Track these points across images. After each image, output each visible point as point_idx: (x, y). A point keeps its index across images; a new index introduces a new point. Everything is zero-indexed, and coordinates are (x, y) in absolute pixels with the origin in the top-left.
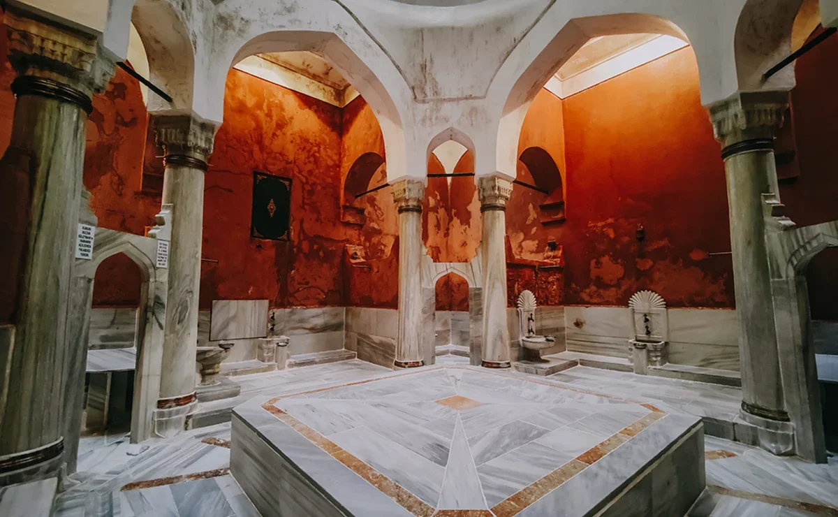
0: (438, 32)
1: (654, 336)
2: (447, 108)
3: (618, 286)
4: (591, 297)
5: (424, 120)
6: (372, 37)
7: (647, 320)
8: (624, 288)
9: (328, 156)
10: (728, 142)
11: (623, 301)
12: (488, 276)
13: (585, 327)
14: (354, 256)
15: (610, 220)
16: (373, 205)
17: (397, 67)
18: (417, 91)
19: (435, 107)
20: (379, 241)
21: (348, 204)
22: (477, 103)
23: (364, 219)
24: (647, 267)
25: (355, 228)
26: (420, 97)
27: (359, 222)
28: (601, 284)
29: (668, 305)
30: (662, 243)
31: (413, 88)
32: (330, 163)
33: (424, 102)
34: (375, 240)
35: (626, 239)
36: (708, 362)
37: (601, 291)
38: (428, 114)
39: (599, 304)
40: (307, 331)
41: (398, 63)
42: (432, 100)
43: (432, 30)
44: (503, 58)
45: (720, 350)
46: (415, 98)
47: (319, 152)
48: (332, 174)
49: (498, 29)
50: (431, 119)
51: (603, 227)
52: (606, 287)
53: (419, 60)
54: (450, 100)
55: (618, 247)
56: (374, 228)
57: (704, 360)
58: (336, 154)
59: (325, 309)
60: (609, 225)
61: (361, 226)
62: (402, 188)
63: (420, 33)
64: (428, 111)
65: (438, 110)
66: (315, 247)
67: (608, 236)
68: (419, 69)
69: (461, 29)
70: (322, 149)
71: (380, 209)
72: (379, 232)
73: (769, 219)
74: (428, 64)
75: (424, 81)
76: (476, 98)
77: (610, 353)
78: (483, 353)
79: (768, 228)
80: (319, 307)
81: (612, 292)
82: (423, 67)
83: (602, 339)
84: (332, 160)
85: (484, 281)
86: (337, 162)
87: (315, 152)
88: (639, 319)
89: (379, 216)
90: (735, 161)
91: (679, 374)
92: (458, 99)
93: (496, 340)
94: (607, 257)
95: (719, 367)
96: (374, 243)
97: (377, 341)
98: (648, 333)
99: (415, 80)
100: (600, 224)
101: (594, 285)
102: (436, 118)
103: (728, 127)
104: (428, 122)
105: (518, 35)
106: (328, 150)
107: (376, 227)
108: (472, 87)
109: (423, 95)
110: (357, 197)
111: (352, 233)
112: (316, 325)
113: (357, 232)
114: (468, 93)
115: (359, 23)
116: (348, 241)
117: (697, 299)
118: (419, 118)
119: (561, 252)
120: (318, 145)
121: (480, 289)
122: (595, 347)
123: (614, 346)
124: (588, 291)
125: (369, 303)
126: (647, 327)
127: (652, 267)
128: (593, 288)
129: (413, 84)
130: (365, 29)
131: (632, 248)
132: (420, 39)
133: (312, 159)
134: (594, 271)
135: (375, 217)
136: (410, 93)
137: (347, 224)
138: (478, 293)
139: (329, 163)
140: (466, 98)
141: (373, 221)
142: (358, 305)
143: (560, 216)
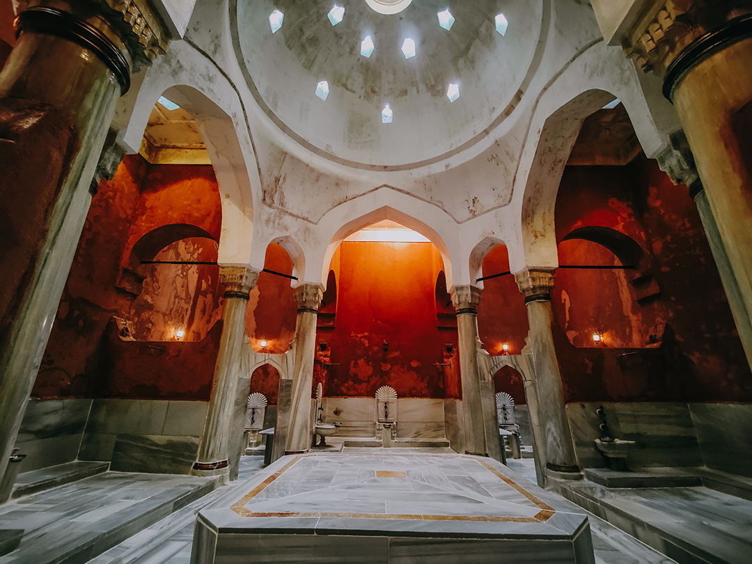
0: (296, 161)
1: (390, 419)
2: (287, 219)
3: (368, 382)
4: (349, 390)
5: (268, 221)
6: (251, 137)
7: (386, 407)
8: (371, 383)
9: (122, 207)
10: (462, 307)
11: (372, 394)
12: (302, 368)
13: (342, 415)
14: (125, 332)
15: (366, 334)
16: (153, 276)
17: (259, 170)
18: (268, 196)
19: (278, 214)
20: (149, 318)
21: (130, 268)
22: (310, 225)
23: (140, 290)
24: (388, 369)
25: (129, 298)
26: (268, 201)
27: (135, 292)
28: (357, 380)
29: (399, 396)
30: (397, 354)
31: (265, 192)
32: (122, 215)
33: (270, 206)
34: (145, 315)
35: (376, 348)
36: (418, 434)
37: (356, 385)
38: (272, 217)
39: (353, 396)
40: (32, 436)
41: (261, 167)
42: (278, 208)
43: (292, 157)
44: (335, 205)
45: (424, 426)
46: (264, 200)
47: (113, 198)
48: (121, 228)
49: (337, 185)
50: (274, 223)
51: (361, 338)
52: (360, 382)
53: (275, 173)
54: (291, 214)
55: (370, 353)
56: (146, 302)
57: (416, 433)
58: (131, 208)
59: (67, 401)
60: (365, 337)
61: (135, 296)
62: (239, 274)
63: (284, 155)
64: (273, 215)
65: (280, 218)
66: (76, 313)
67: (364, 344)
68: (274, 179)
69: (312, 170)
70: (117, 197)
71: (157, 281)
72: (150, 307)
73: (479, 350)
74: (281, 180)
75: (274, 190)
76: (310, 222)
77: (358, 434)
78: (286, 443)
79: (478, 354)
80: (59, 399)
81: (364, 386)
82: (277, 180)
83: (354, 424)
84: (125, 213)
85: (296, 374)
86: (130, 217)
87: (109, 197)
88: (381, 406)
89: (156, 289)
90: (465, 318)
91: (410, 444)
92: (298, 217)
93: (302, 429)
94: (362, 360)
95: (423, 437)
96: (143, 319)
97: (163, 442)
98: (386, 416)
99: (268, 186)
100: (359, 335)
101: (352, 380)
102: (278, 224)
103: (463, 299)
104: (271, 224)
105: (350, 196)
106: (124, 201)
107: (149, 300)
108: (309, 212)
109: (271, 201)
110: (142, 262)
111: (123, 302)
112: (47, 426)
113: (129, 303)
114: (306, 215)
115: (246, 119)
116: (116, 312)
117: (414, 392)
118: (264, 217)
119: (329, 353)
120: (115, 191)
121: (291, 381)
122: (349, 431)
123: (362, 429)
124: (346, 385)
125: (153, 393)
126: (386, 412)
127: (390, 369)
128: (351, 383)
129: (265, 188)
130: (248, 127)
131: (379, 355)
132: (282, 159)
133: (103, 204)
134: (353, 370)
135: (151, 289)
136: (261, 194)
137: (122, 291)
138: (289, 385)
139: (120, 215)
140: (303, 219)
141: (148, 294)
142: (123, 396)
143: (331, 324)
